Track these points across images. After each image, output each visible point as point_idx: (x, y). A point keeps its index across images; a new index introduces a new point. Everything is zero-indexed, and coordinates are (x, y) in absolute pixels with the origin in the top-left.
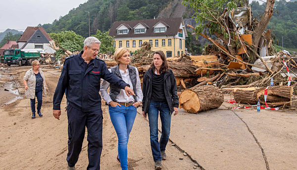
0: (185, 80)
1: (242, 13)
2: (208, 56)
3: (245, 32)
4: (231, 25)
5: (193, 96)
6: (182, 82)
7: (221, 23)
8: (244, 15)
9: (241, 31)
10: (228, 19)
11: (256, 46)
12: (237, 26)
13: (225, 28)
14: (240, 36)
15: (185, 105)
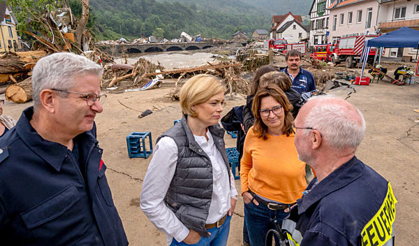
0: (15, 75)
1: (64, 13)
2: (37, 52)
3: (69, 31)
4: (53, 25)
5: (19, 90)
6: (11, 77)
7: (44, 22)
8: (65, 15)
9: (65, 30)
10: (49, 18)
11: (79, 43)
12: (60, 25)
13: (48, 28)
14: (63, 34)
15: (13, 97)
